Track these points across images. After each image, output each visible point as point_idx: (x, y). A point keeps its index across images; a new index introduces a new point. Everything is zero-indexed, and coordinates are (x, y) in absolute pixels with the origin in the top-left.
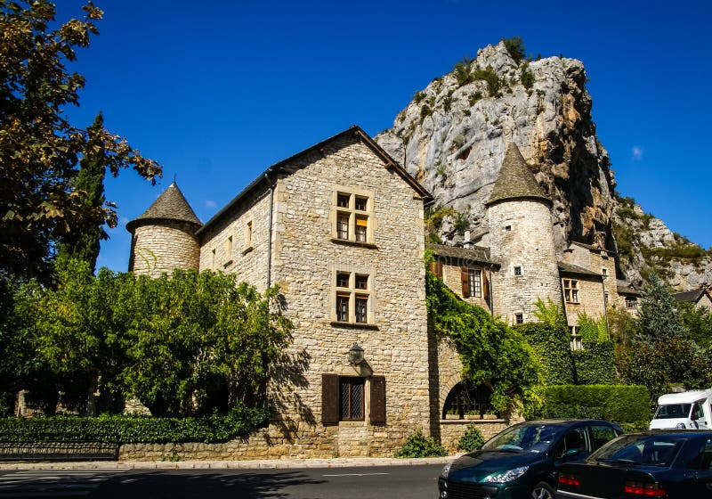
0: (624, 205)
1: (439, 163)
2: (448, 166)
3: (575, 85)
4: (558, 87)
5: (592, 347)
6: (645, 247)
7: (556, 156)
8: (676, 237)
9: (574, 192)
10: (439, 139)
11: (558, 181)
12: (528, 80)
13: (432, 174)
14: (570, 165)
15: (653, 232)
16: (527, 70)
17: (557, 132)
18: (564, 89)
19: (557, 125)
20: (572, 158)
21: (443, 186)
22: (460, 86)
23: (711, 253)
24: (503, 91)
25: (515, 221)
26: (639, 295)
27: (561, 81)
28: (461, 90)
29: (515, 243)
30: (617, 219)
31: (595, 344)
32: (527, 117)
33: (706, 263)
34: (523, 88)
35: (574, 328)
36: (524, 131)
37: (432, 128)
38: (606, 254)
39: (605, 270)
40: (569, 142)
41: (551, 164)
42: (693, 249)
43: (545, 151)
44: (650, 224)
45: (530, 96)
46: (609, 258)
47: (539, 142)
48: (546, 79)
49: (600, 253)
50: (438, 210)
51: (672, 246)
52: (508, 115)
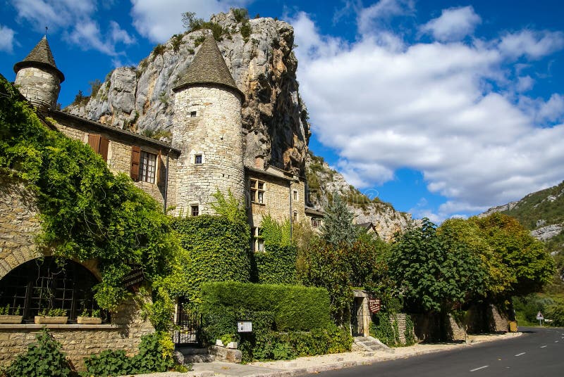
0: (316, 162)
1: (164, 95)
2: (170, 97)
3: (285, 43)
4: (270, 41)
5: (274, 250)
6: (329, 194)
7: (263, 96)
9: (277, 132)
10: (166, 74)
11: (263, 117)
12: (246, 32)
13: (157, 103)
14: (275, 106)
15: (335, 183)
16: (247, 24)
17: (266, 75)
18: (276, 44)
19: (267, 70)
20: (277, 101)
21: (164, 113)
22: (190, 32)
23: (374, 202)
24: (224, 37)
25: (202, 107)
26: (322, 217)
27: (273, 37)
28: (190, 34)
29: (199, 129)
30: (310, 171)
31: (277, 247)
32: (242, 60)
33: (371, 209)
34: (242, 37)
35: (257, 229)
36: (238, 70)
37: (161, 65)
38: (297, 179)
39: (295, 192)
40: (276, 88)
41: (258, 102)
42: (363, 198)
43: (254, 90)
44: (334, 177)
45: (246, 43)
46: (300, 182)
47: (250, 82)
48: (261, 32)
49: (292, 177)
50: (157, 133)
51: (348, 194)
52: (226, 56)
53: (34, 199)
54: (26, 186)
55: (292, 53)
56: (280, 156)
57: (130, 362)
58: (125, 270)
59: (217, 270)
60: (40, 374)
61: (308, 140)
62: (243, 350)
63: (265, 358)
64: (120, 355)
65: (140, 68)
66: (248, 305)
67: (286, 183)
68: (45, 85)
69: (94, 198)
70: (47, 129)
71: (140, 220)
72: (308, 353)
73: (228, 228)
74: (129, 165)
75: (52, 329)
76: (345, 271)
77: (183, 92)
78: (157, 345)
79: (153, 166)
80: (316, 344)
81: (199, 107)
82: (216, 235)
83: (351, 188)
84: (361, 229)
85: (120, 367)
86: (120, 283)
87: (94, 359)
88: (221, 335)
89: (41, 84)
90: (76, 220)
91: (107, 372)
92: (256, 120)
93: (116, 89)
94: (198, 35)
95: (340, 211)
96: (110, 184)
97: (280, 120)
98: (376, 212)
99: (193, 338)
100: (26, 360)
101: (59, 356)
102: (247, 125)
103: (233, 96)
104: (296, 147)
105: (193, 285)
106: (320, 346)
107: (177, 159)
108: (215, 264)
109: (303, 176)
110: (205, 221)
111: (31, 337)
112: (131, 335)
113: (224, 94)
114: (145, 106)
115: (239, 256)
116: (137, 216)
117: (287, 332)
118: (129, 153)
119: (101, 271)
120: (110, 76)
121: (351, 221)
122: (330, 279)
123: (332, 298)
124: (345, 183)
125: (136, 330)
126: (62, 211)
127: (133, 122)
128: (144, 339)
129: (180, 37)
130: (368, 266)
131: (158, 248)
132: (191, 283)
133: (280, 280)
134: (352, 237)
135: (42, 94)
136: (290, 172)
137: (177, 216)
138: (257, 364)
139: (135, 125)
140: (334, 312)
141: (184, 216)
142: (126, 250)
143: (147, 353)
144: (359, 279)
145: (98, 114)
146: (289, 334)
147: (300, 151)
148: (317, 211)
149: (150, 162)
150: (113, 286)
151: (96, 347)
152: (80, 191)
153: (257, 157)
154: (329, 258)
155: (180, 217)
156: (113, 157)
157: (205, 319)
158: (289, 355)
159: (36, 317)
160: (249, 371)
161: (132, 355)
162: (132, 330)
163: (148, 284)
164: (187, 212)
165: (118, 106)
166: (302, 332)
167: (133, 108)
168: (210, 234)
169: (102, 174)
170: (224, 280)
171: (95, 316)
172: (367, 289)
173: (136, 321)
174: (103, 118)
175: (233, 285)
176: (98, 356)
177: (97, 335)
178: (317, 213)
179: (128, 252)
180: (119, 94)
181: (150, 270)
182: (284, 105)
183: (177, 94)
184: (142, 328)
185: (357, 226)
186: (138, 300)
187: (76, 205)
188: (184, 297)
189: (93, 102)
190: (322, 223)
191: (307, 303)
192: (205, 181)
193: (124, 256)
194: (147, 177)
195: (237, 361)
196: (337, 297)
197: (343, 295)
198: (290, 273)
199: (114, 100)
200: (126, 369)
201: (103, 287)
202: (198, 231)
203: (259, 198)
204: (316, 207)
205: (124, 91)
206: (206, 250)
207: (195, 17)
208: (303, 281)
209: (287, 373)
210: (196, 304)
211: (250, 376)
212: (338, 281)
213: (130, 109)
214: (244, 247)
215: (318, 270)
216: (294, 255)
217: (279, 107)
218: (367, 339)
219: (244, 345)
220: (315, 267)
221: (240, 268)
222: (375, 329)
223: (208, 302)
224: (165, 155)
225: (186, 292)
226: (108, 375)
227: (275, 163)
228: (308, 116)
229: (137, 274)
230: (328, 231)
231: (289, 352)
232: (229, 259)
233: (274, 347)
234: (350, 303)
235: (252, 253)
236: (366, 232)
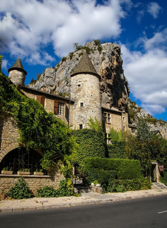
0: (132, 104)
1: (66, 78)
2: (69, 79)
3: (117, 53)
4: (110, 52)
5: (115, 143)
6: (139, 118)
7: (108, 76)
9: (115, 92)
10: (67, 69)
11: (109, 85)
12: (100, 49)
13: (64, 82)
14: (114, 80)
15: (141, 113)
16: (100, 46)
17: (109, 67)
18: (113, 54)
19: (109, 65)
20: (114, 78)
21: (67, 85)
22: (76, 51)
23: (159, 121)
24: (91, 52)
25: (83, 82)
26: (136, 128)
27: (112, 51)
28: (77, 52)
29: (82, 92)
30: (130, 108)
31: (117, 142)
32: (99, 61)
33: (158, 124)
34: (98, 52)
35: (108, 134)
36: (97, 66)
37: (65, 65)
38: (125, 112)
39: (124, 118)
40: (114, 72)
41: (106, 79)
42: (154, 119)
43: (104, 74)
44: (140, 111)
45: (100, 54)
46: (126, 113)
47: (103, 71)
48: (106, 49)
49: (122, 111)
50: (64, 94)
51: (147, 118)
52: (92, 60)
53: (17, 123)
54: (13, 118)
55: (120, 57)
56: (116, 102)
57: (55, 192)
58: (53, 153)
59: (91, 152)
60: (20, 195)
61: (128, 95)
62: (103, 188)
63: (113, 191)
64: (51, 189)
65: (56, 67)
66: (104, 167)
67: (120, 114)
68: (19, 77)
69: (40, 122)
70: (21, 95)
71: (58, 131)
72: (131, 190)
73: (95, 134)
74: (53, 108)
75: (24, 177)
76: (147, 152)
77: (74, 77)
78: (66, 185)
79: (63, 108)
80: (135, 186)
81: (81, 82)
82: (90, 137)
83: (149, 115)
84: (154, 133)
86: (51, 158)
87: (41, 190)
88: (93, 181)
89: (18, 76)
90: (33, 132)
91: (46, 196)
92: (106, 87)
93: (47, 76)
94: (80, 52)
95: (144, 126)
96: (46, 117)
97: (116, 86)
98: (160, 125)
99: (81, 182)
100: (14, 189)
101: (27, 188)
102: (102, 89)
103: (96, 77)
104: (123, 98)
105: (81, 159)
106: (137, 187)
107: (73, 105)
108: (90, 150)
109: (127, 111)
110: (85, 131)
111: (16, 180)
112: (55, 180)
113: (92, 76)
114: (59, 83)
115: (100, 146)
116: (57, 130)
118: (53, 103)
119: (43, 153)
120: (45, 71)
121: (149, 130)
122: (141, 156)
123: (142, 164)
124: (146, 113)
125: (57, 178)
126: (27, 128)
127: (54, 90)
128: (61, 182)
129: (72, 53)
130: (158, 150)
131: (66, 143)
132: (80, 158)
133: (118, 157)
134: (150, 137)
135: (19, 80)
136: (121, 109)
137: (73, 129)
138: (109, 194)
139: (55, 91)
140: (143, 171)
141: (76, 129)
142: (53, 144)
143: (62, 188)
144: (154, 156)
145: (40, 87)
146: (123, 181)
147: (125, 99)
148: (134, 125)
149: (62, 107)
150: (48, 160)
151: (41, 185)
152: (34, 120)
153: (107, 103)
154: (140, 147)
155: (75, 130)
156: (47, 105)
157: (86, 173)
158: (123, 190)
159: (18, 172)
160: (106, 197)
161: (56, 189)
162: (56, 178)
163: (62, 158)
164: (78, 128)
165: (48, 84)
166: (129, 180)
167: (54, 84)
168: (88, 137)
169: (43, 113)
170: (94, 157)
171: (41, 172)
172: (158, 161)
173: (58, 174)
174: (42, 89)
175: (98, 159)
176: (42, 189)
177: (42, 180)
178: (134, 127)
179: (54, 145)
180: (48, 78)
181: (63, 152)
182: (117, 80)
183: (72, 77)
184: (60, 177)
185: (152, 132)
186: (58, 165)
187: (33, 126)
188: (77, 164)
189: (38, 82)
190: (136, 131)
191: (131, 167)
192: (85, 114)
193: (52, 146)
194: (61, 113)
195: (100, 192)
196: (144, 164)
197: (147, 163)
198: (123, 154)
199: (46, 81)
200: (54, 195)
201: (44, 160)
202: (82, 135)
203: (108, 121)
204: (133, 124)
205: (50, 77)
206: (86, 144)
207: (78, 45)
208: (129, 157)
209: (123, 198)
210: (82, 167)
211: (106, 199)
212: (144, 157)
213: (53, 84)
214: (102, 142)
215: (135, 152)
216: (124, 145)
217: (115, 80)
218: (158, 184)
219: (103, 185)
220: (134, 151)
221: (101, 151)
222: (162, 179)
223: (87, 166)
224: (68, 103)
225: (78, 162)
226: (46, 197)
227: (114, 105)
228: (128, 84)
229: (58, 154)
230: (139, 135)
231: (123, 189)
232: (96, 148)
233: (116, 186)
234: (150, 167)
235: (106, 145)
236: (156, 134)
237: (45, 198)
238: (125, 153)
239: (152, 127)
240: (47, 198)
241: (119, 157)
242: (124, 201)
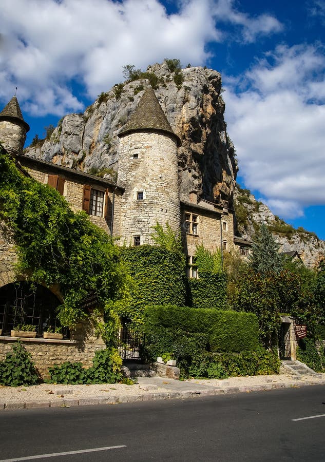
0: (243, 194)
1: (107, 137)
2: (113, 139)
3: (213, 89)
4: (200, 87)
5: (206, 277)
6: (255, 224)
7: (195, 137)
8: (276, 218)
9: (207, 168)
10: (109, 119)
11: (195, 155)
12: (179, 80)
13: (101, 144)
14: (206, 145)
15: (261, 214)
16: (179, 73)
17: (197, 118)
18: (205, 90)
19: (198, 113)
20: (207, 140)
21: (108, 152)
22: (130, 82)
23: (299, 231)
24: (159, 85)
25: (143, 150)
26: (250, 246)
27: (203, 83)
28: (130, 84)
29: (140, 170)
30: (237, 203)
31: (209, 274)
32: (175, 105)
33: (296, 238)
34: (175, 85)
35: (191, 258)
36: (172, 114)
37: (105, 111)
38: (227, 211)
39: (225, 223)
40: (206, 129)
41: (190, 141)
42: (287, 228)
43: (186, 132)
44: (259, 209)
45: (179, 90)
46: (229, 214)
47: (183, 124)
48: (192, 80)
49: (222, 210)
50: (102, 170)
51: (274, 224)
52: (161, 102)
53: (12, 233)
54: (6, 223)
55: (220, 97)
56: (210, 190)
57: (85, 373)
58: (82, 293)
59: (156, 294)
60: (16, 379)
61: (235, 176)
62: (181, 368)
63: (200, 376)
64: (77, 367)
65: (86, 114)
66: (185, 327)
67: (217, 216)
68: (14, 135)
69: (59, 232)
70: (22, 176)
71: (95, 251)
72: (239, 374)
73: (166, 257)
74: (81, 201)
75: (24, 342)
77: (126, 137)
78: (108, 360)
79: (101, 202)
80: (246, 366)
81: (140, 150)
82: (156, 263)
84: (286, 258)
85: (78, 377)
86: (79, 305)
87: (56, 369)
88: (161, 353)
89: (11, 134)
90: (44, 251)
91: (67, 381)
92: (189, 159)
93: (66, 133)
94: (137, 85)
95: (267, 241)
96: (72, 221)
97: (210, 157)
98: (301, 240)
99: (136, 354)
100: (5, 366)
101: (30, 365)
102: (182, 163)
103: (170, 139)
104: (225, 182)
105: (136, 306)
106: (250, 368)
107: (122, 195)
108: (155, 289)
109: (231, 210)
110: (146, 250)
111: (8, 347)
112: (86, 349)
113: (162, 138)
114: (91, 147)
115: (175, 282)
116: (93, 248)
117: (219, 353)
118: (81, 190)
119: (63, 294)
120: (62, 122)
121: (277, 250)
122: (259, 305)
123: (260, 322)
125: (90, 346)
126: (33, 243)
127: (81, 161)
128: (97, 353)
129: (121, 87)
130: (294, 294)
131: (110, 276)
132: (133, 305)
134: (279, 266)
135: (13, 143)
136: (220, 205)
137: (121, 245)
138: (193, 381)
139: (82, 164)
140: (262, 336)
141: (128, 246)
142: (84, 278)
143: (99, 366)
144: (286, 305)
145: (51, 155)
146: (222, 355)
147: (228, 185)
148: (245, 240)
149: (99, 198)
150: (73, 308)
151: (58, 359)
152: (48, 227)
153: (190, 193)
154: (257, 286)
155: (124, 247)
156: (68, 194)
157: (148, 338)
158: (222, 374)
159: (12, 331)
160: (187, 387)
161: (87, 368)
162: (88, 346)
163: (101, 306)
164: (130, 242)
165: (67, 147)
166: (233, 354)
167: (81, 148)
168: (150, 262)
169: (66, 213)
170: (162, 304)
171: (57, 332)
172: (294, 315)
173: (90, 338)
174: (55, 157)
175: (172, 308)
176: (60, 367)
177: (59, 348)
178: (245, 242)
179: (86, 279)
180: (69, 137)
181: (103, 294)
182: (213, 144)
183: (122, 139)
184: (96, 344)
185: (283, 254)
186: (92, 320)
187: (44, 239)
188: (126, 317)
189: (47, 144)
190: (250, 252)
191: (238, 327)
192: (146, 215)
193: (81, 282)
194: (96, 211)
195: (176, 377)
196: (265, 322)
197: (271, 321)
198: (221, 298)
199: (65, 142)
200: (83, 379)
201: (64, 308)
202: (140, 259)
203: (193, 230)
204: (244, 237)
205: (74, 134)
206: (147, 276)
207: (134, 69)
208: (234, 306)
209: (221, 391)
210: (138, 324)
211: (188, 391)
212: (266, 307)
213: (78, 149)
214: (180, 274)
215: (247, 296)
216: (224, 281)
217: (209, 145)
218: (294, 363)
219: (181, 363)
220: (245, 294)
221: (177, 293)
222: (302, 354)
223: (150, 323)
224: (111, 192)
225: (129, 313)
226: (68, 383)
227: (206, 196)
228: (235, 153)
229: (92, 298)
230: (256, 260)
231: (222, 372)
232: (167, 285)
233: (208, 366)
234: (278, 328)
235: (187, 280)
236: (291, 260)
237: (66, 386)
238: (226, 297)
239: (283, 245)
240: (70, 386)
241: (213, 306)
242: (223, 395)
